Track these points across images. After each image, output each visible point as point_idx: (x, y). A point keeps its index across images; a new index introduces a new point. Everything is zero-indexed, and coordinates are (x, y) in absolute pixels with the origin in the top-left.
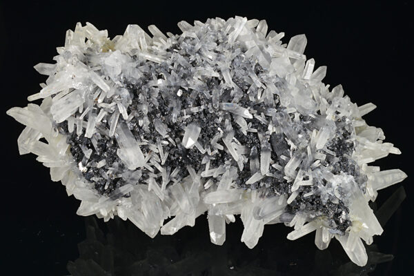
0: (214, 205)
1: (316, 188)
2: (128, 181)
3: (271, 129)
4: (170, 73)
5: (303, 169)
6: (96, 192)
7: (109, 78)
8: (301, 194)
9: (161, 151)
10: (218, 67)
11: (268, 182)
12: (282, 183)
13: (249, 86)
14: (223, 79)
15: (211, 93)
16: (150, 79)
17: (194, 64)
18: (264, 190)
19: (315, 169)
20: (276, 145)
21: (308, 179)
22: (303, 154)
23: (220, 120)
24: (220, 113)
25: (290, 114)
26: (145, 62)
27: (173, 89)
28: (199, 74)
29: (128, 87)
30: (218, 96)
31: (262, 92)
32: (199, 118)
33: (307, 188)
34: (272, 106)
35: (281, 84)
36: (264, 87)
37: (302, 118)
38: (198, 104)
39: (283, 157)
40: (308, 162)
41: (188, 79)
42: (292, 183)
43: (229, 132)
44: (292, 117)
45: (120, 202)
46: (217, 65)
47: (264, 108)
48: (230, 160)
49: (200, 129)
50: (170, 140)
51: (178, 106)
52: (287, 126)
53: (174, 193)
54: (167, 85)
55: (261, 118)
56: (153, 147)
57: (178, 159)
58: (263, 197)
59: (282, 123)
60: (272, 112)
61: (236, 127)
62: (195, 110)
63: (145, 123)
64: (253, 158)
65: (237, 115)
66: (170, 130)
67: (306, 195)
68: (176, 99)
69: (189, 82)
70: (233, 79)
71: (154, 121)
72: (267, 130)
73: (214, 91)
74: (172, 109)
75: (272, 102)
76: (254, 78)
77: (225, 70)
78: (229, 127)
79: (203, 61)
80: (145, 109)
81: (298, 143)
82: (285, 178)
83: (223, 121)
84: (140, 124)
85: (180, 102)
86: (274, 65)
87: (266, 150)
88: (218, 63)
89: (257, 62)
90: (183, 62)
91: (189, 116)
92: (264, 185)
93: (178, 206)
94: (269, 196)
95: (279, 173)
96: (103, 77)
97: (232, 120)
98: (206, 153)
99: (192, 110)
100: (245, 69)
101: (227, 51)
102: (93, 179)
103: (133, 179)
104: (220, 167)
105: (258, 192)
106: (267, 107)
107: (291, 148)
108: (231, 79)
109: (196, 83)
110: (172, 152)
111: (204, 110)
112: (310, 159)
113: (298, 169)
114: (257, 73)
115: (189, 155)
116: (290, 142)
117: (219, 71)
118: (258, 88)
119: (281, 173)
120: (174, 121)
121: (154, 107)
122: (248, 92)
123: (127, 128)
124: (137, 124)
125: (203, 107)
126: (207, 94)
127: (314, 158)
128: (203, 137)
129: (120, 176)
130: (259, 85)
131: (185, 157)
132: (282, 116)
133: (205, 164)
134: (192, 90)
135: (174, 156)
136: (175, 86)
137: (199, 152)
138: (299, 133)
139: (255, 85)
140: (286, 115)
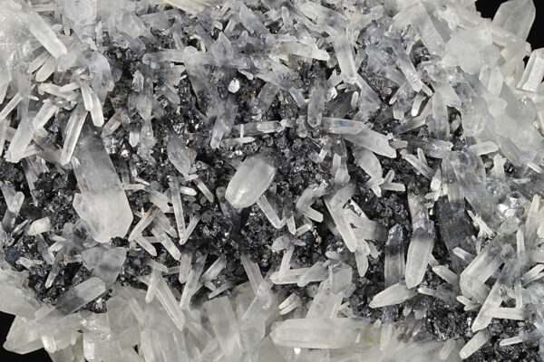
0: (297, 351)
1: (529, 327)
2: (97, 270)
3: (438, 188)
4: (215, 37)
5: (503, 281)
6: (31, 295)
7: (71, 31)
8: (495, 339)
9: (178, 210)
10: (328, 40)
11: (420, 307)
12: (452, 312)
13: (395, 89)
14: (337, 68)
15: (306, 94)
16: (167, 46)
17: (274, 27)
18: (411, 325)
19: (530, 284)
20: (446, 225)
21: (513, 306)
22: (506, 248)
23: (322, 155)
24: (323, 141)
25: (485, 157)
26: (161, 8)
27: (219, 75)
28: (283, 50)
29: (111, 53)
30: (323, 100)
31: (424, 104)
32: (274, 146)
33: (508, 326)
34: (442, 136)
35: (468, 86)
36: (429, 92)
37: (511, 170)
38: (275, 115)
39: (460, 253)
40: (517, 268)
41: (256, 57)
42: (474, 314)
43: (340, 186)
44: (487, 165)
45: (84, 322)
46: (325, 35)
47: (425, 139)
48: (340, 250)
49: (272, 171)
50: (202, 187)
51: (227, 115)
52: (475, 183)
53: (213, 319)
54: (206, 62)
55: (417, 162)
56: (160, 200)
57: (220, 235)
58: (407, 341)
59: (463, 176)
60: (442, 149)
61: (358, 177)
62: (266, 127)
63: (145, 140)
64: (394, 251)
65: (363, 149)
66: (204, 166)
67: (505, 342)
68: (226, 99)
69: (256, 63)
70: (360, 71)
71: (166, 139)
72: (429, 190)
73: (313, 90)
74: (214, 120)
75: (444, 125)
76: (409, 71)
77: (343, 48)
78: (342, 174)
79: (295, 22)
80: (146, 107)
81: (496, 222)
82: (461, 299)
83: (329, 159)
84: (133, 142)
85: (235, 107)
86: (455, 44)
87: (423, 235)
88: (330, 31)
89: (417, 38)
90: (250, 21)
91: (250, 139)
92: (412, 312)
93: (219, 349)
94: (419, 339)
95: (449, 288)
96: (58, 27)
97: (350, 161)
98: (285, 228)
99: (259, 126)
100: (389, 51)
101: (353, 8)
102: (21, 261)
103: (105, 268)
104: (317, 266)
105: (397, 327)
106: (433, 137)
107: (480, 234)
108: (355, 70)
109: (273, 69)
110: (207, 217)
111: (288, 129)
112: (521, 262)
113: (490, 283)
114: (417, 62)
115: (247, 229)
116: (478, 221)
117: (330, 50)
118: (415, 93)
119: (453, 288)
120: (215, 145)
121: (169, 108)
122: (391, 102)
123: (103, 148)
124: (126, 142)
125: (284, 123)
126: (297, 95)
127: (530, 260)
128: (279, 190)
129: (79, 258)
130: (418, 86)
131: (236, 235)
132: (463, 159)
133: (281, 254)
134: (263, 83)
135: (211, 228)
136: (224, 68)
137: (269, 224)
138: (501, 201)
139: (408, 87)
140: (473, 158)
